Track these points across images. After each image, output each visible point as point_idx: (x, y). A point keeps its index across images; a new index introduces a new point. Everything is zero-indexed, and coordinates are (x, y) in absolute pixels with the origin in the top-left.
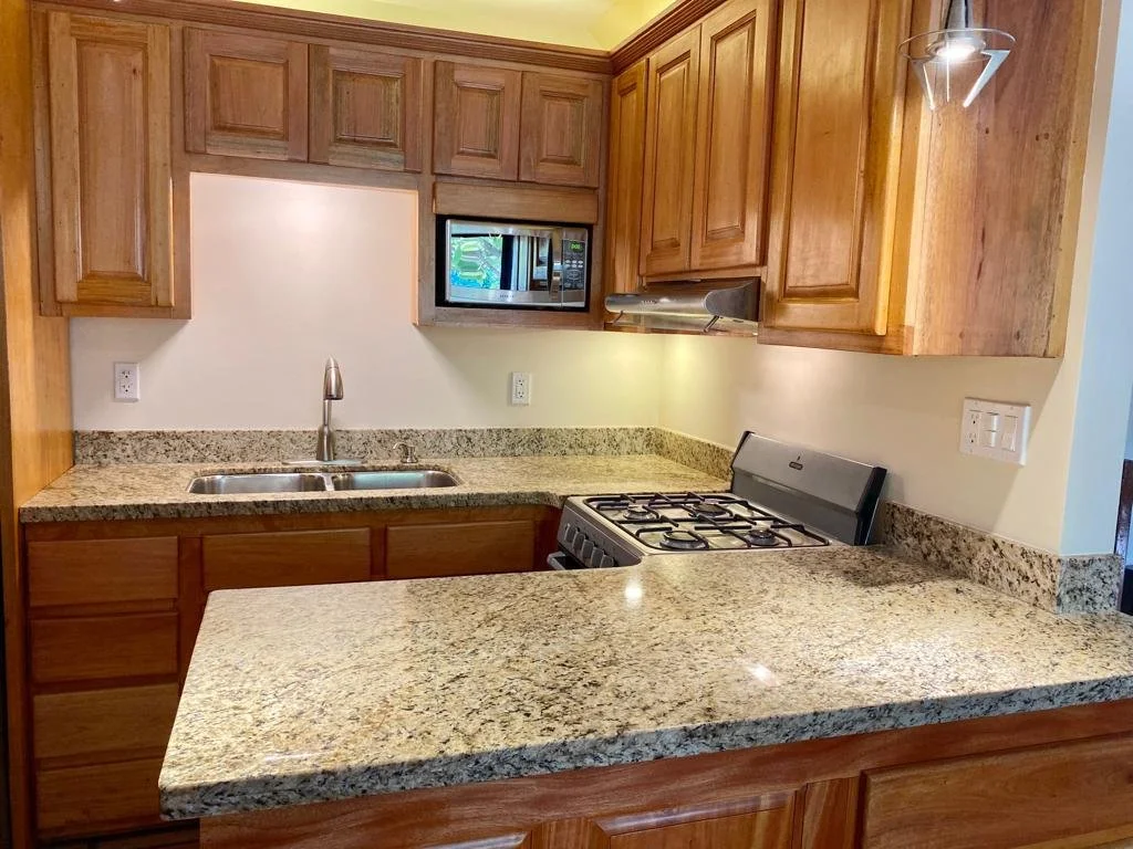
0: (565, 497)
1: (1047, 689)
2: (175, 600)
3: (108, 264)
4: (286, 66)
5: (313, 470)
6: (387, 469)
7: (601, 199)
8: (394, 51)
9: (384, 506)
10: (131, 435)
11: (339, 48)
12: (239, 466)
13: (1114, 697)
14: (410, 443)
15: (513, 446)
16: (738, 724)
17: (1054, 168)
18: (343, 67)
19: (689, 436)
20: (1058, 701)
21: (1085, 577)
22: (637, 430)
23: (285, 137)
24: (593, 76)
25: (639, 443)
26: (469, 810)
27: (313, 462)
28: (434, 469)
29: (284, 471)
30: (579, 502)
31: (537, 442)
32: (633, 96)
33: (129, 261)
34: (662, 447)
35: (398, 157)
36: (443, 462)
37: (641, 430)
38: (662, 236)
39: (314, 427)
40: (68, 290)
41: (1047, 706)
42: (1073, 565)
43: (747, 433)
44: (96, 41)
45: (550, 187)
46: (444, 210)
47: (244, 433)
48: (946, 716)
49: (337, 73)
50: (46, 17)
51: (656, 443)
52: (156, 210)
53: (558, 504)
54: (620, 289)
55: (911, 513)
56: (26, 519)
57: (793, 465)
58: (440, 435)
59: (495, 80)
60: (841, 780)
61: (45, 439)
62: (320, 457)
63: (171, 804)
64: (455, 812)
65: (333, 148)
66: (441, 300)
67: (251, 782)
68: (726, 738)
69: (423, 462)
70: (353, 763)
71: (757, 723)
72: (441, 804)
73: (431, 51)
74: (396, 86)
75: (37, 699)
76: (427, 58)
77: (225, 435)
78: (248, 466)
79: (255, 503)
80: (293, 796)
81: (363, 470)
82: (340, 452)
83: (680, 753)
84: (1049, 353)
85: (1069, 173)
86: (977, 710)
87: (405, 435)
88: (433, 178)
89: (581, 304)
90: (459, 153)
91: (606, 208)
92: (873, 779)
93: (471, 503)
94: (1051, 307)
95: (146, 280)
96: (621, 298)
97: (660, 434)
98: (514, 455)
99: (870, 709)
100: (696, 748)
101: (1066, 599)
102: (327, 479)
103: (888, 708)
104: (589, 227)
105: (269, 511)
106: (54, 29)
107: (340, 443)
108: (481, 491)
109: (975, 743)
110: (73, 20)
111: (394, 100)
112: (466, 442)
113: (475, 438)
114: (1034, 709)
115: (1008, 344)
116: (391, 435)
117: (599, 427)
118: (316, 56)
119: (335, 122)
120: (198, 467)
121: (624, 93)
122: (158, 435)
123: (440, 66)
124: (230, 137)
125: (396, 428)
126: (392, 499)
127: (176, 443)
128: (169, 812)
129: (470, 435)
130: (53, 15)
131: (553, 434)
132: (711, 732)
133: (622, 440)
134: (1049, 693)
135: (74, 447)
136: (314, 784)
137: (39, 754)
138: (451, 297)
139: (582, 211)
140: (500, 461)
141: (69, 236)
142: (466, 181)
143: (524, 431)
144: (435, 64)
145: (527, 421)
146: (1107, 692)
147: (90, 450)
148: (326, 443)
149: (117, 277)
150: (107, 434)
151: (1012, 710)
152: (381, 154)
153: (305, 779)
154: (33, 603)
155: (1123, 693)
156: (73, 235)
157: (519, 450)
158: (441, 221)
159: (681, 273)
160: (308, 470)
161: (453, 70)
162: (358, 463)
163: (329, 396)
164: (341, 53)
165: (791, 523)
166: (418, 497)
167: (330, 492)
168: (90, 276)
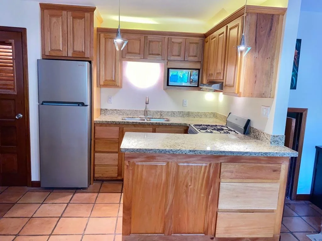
0: (189, 125)
1: (255, 152)
2: (118, 139)
3: (109, 78)
4: (140, 40)
5: (143, 118)
6: (157, 118)
7: (202, 63)
8: (160, 36)
9: (155, 124)
10: (111, 110)
11: (150, 36)
12: (130, 116)
13: (268, 156)
14: (162, 113)
15: (183, 115)
16: (198, 151)
17: (271, 63)
18: (151, 40)
19: (221, 114)
20: (257, 155)
21: (277, 139)
22: (211, 113)
23: (139, 54)
24: (201, 38)
25: (212, 116)
26: (159, 158)
27: (143, 116)
28: (166, 119)
29: (138, 118)
30: (192, 125)
31: (188, 114)
32: (207, 43)
33: (112, 77)
34: (216, 116)
35: (161, 57)
36: (168, 118)
37: (212, 113)
38: (211, 73)
39: (144, 109)
40: (102, 83)
41: (255, 155)
42: (274, 136)
43: (230, 113)
44: (108, 38)
45: (191, 62)
46: (169, 67)
47: (131, 110)
48: (235, 155)
49: (149, 41)
50: (100, 34)
51: (215, 115)
52: (117, 69)
53: (188, 126)
54: (204, 83)
55: (253, 128)
56: (95, 123)
57: (236, 119)
58: (168, 112)
59: (180, 40)
60: (217, 163)
61: (97, 110)
62: (145, 115)
63: (122, 150)
64: (157, 158)
65: (148, 56)
66: (168, 85)
67: (131, 149)
68: (196, 152)
69: (164, 117)
70: (143, 148)
71: (201, 151)
72: (155, 156)
73: (167, 35)
74: (161, 43)
75: (95, 154)
76: (167, 37)
77: (127, 111)
78: (131, 117)
79: (132, 122)
80: (136, 151)
81: (153, 118)
82: (148, 115)
83: (189, 154)
84: (271, 97)
85: (275, 64)
86: (241, 154)
87: (161, 112)
88: (167, 61)
89: (197, 85)
90: (173, 56)
91: (202, 66)
92: (222, 163)
93: (171, 125)
94: (271, 89)
95: (114, 81)
96: (204, 85)
97: (217, 114)
98: (183, 117)
99: (221, 151)
100: (191, 153)
101: (273, 143)
102: (145, 119)
103: (224, 152)
104: (199, 70)
105: (135, 124)
106: (101, 36)
107: (148, 113)
108: (173, 122)
109: (242, 161)
110: (104, 35)
111: (160, 46)
112: (173, 114)
113: (175, 113)
114: (252, 155)
115: (262, 95)
116: (158, 112)
117: (202, 112)
118: (146, 38)
119: (149, 50)
120: (123, 116)
121: (206, 42)
122: (115, 110)
123: (169, 38)
124: (130, 54)
125: (159, 110)
126: (157, 123)
127: (118, 112)
128: (121, 151)
129: (174, 112)
130: (101, 34)
131: (192, 113)
132: (194, 151)
133: (208, 115)
134: (255, 153)
135: (101, 111)
136: (138, 150)
137: (95, 164)
138: (169, 84)
139: (198, 66)
140: (180, 118)
141: (102, 73)
142: (173, 61)
143: (186, 112)
144: (168, 38)
145: (186, 110)
146: (267, 154)
147: (104, 112)
148: (146, 112)
149: (110, 81)
150: (106, 109)
151: (247, 155)
152: (157, 56)
153: (138, 149)
154: (95, 137)
155: (270, 155)
156: (103, 73)
157: (184, 116)
158: (168, 69)
159: (213, 80)
160: (142, 118)
161: (172, 39)
162: (151, 117)
163: (146, 104)
164: (150, 37)
165: (233, 130)
166: (161, 123)
167: (146, 121)
168: (106, 80)
